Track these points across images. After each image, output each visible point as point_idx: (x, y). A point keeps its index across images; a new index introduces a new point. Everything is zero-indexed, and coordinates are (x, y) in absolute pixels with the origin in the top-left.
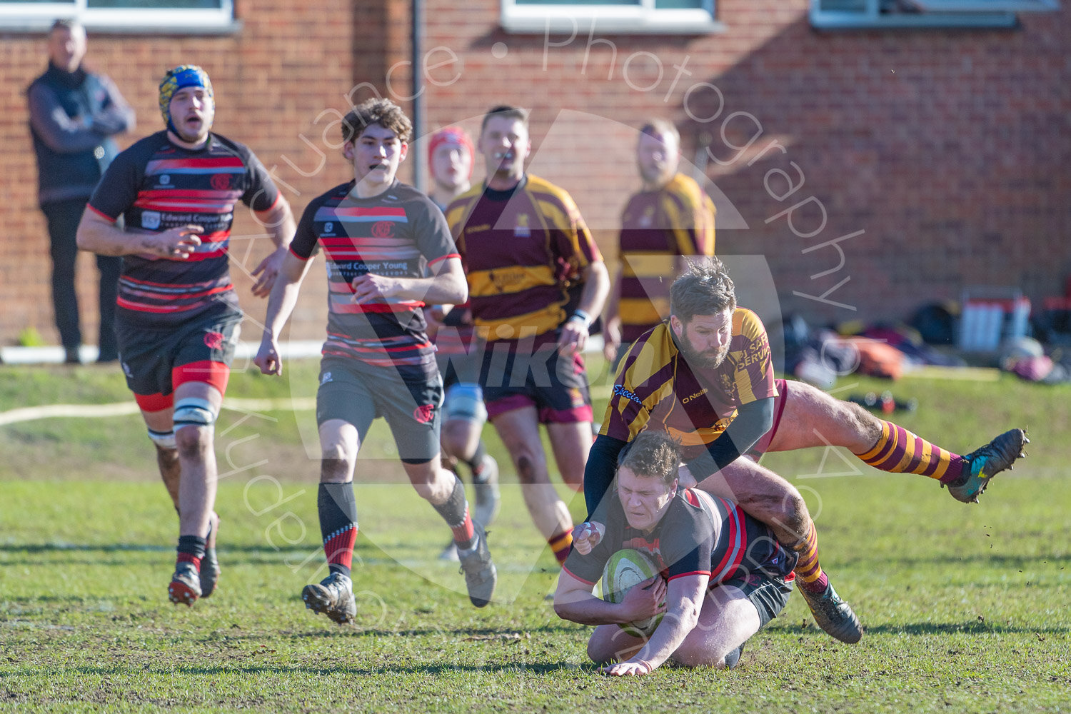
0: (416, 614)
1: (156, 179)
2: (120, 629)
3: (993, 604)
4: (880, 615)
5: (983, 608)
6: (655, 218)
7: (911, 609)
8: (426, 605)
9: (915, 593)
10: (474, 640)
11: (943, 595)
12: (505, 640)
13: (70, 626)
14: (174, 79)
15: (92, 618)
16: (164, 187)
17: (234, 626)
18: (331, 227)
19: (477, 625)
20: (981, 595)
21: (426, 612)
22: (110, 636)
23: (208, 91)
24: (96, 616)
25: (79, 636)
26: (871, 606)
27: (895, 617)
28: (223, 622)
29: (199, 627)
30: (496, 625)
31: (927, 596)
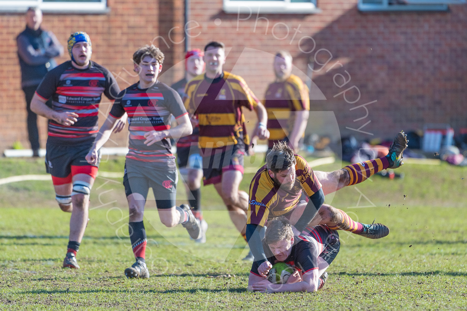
0: (186, 266)
1: (64, 82)
2: (56, 272)
3: (437, 262)
4: (388, 267)
5: (433, 264)
6: (283, 94)
7: (401, 264)
8: (190, 263)
9: (403, 257)
10: (211, 277)
11: (415, 258)
12: (224, 277)
13: (35, 271)
14: (74, 38)
15: (44, 268)
16: (68, 85)
17: (106, 271)
18: (130, 103)
19: (212, 271)
20: (432, 258)
21: (190, 265)
22: (52, 276)
23: (89, 43)
24: (46, 267)
25: (38, 276)
26: (384, 263)
27: (394, 268)
28: (102, 270)
29: (91, 272)
30: (220, 271)
31: (409, 259)
